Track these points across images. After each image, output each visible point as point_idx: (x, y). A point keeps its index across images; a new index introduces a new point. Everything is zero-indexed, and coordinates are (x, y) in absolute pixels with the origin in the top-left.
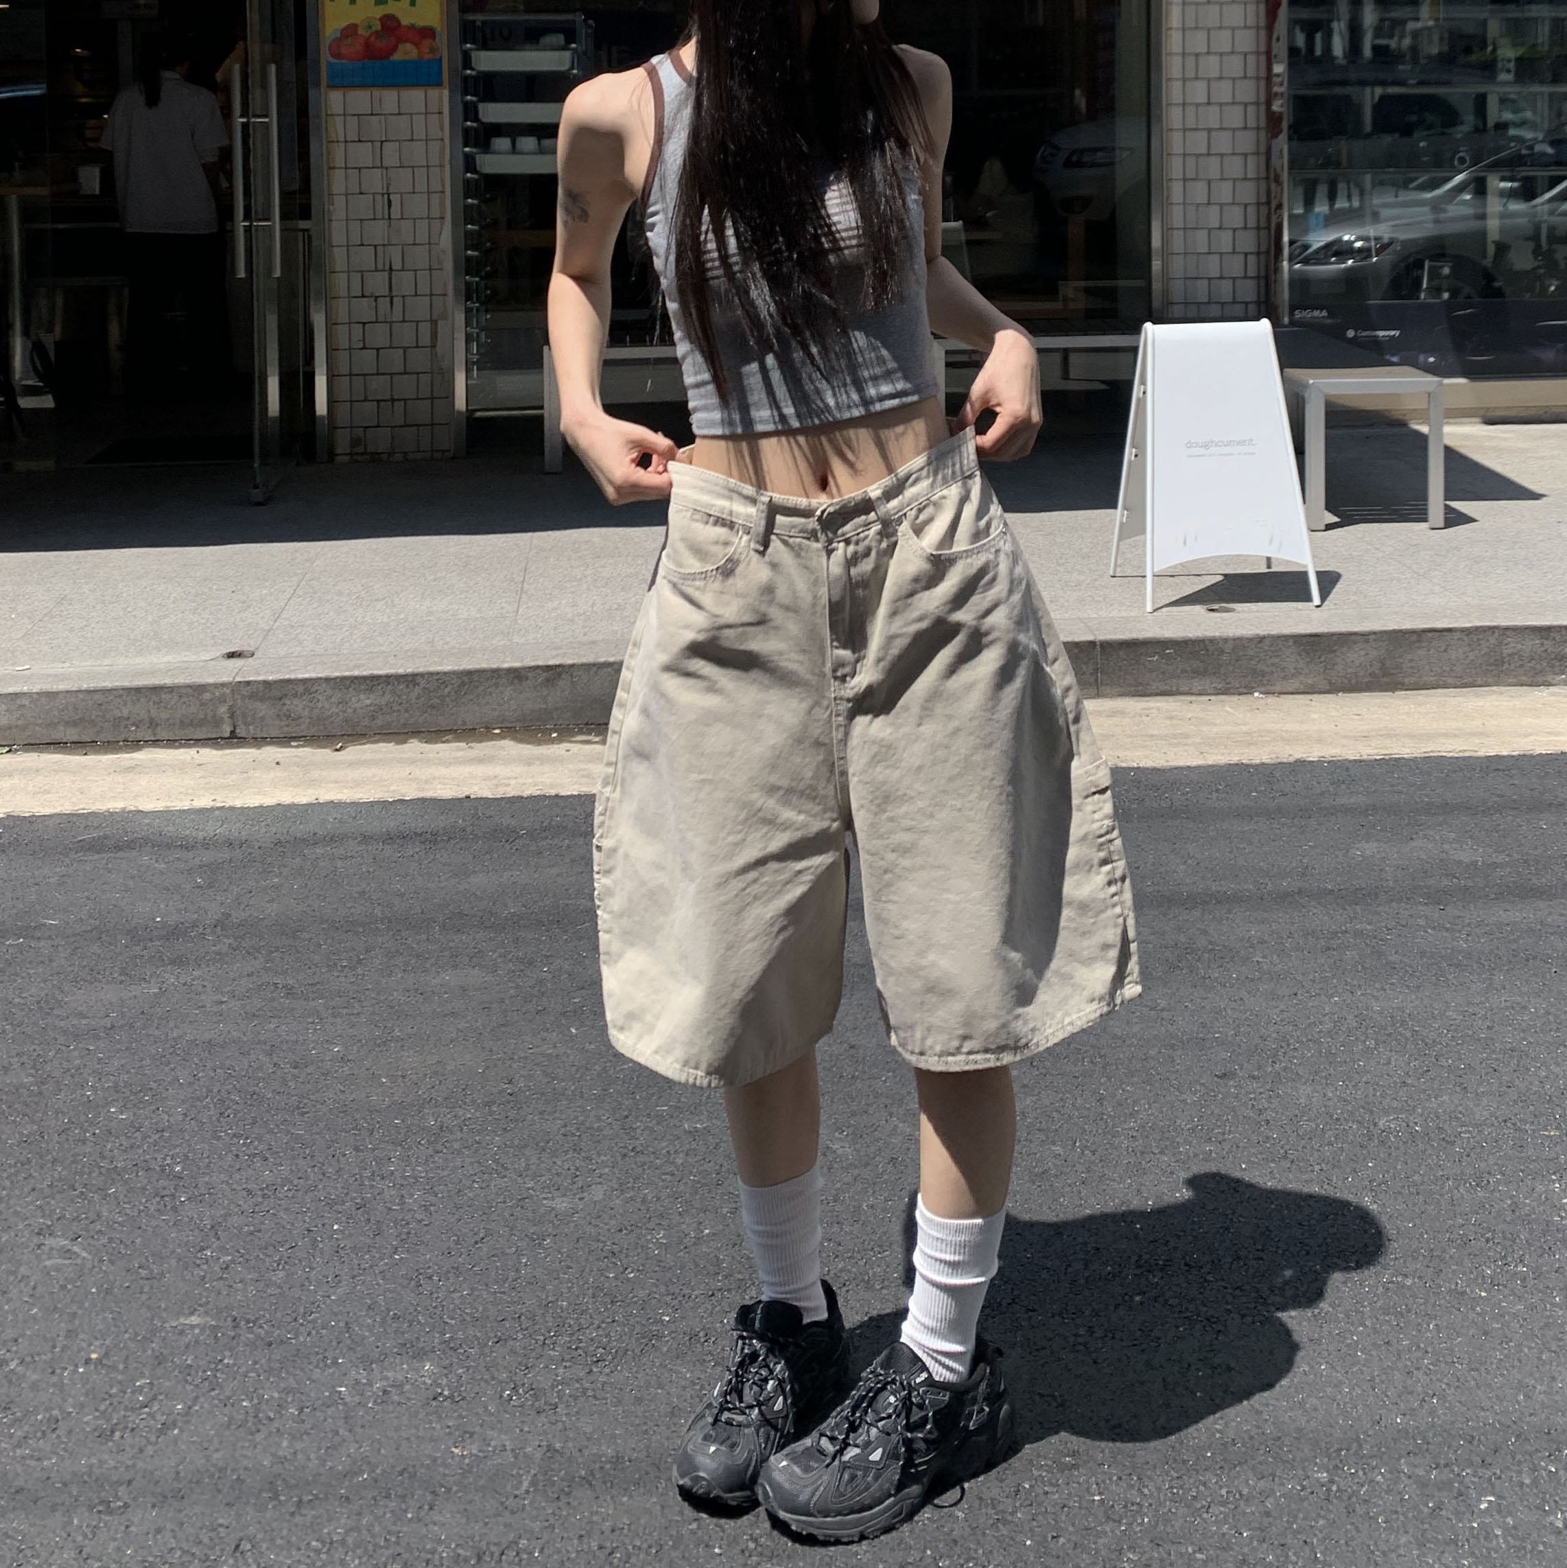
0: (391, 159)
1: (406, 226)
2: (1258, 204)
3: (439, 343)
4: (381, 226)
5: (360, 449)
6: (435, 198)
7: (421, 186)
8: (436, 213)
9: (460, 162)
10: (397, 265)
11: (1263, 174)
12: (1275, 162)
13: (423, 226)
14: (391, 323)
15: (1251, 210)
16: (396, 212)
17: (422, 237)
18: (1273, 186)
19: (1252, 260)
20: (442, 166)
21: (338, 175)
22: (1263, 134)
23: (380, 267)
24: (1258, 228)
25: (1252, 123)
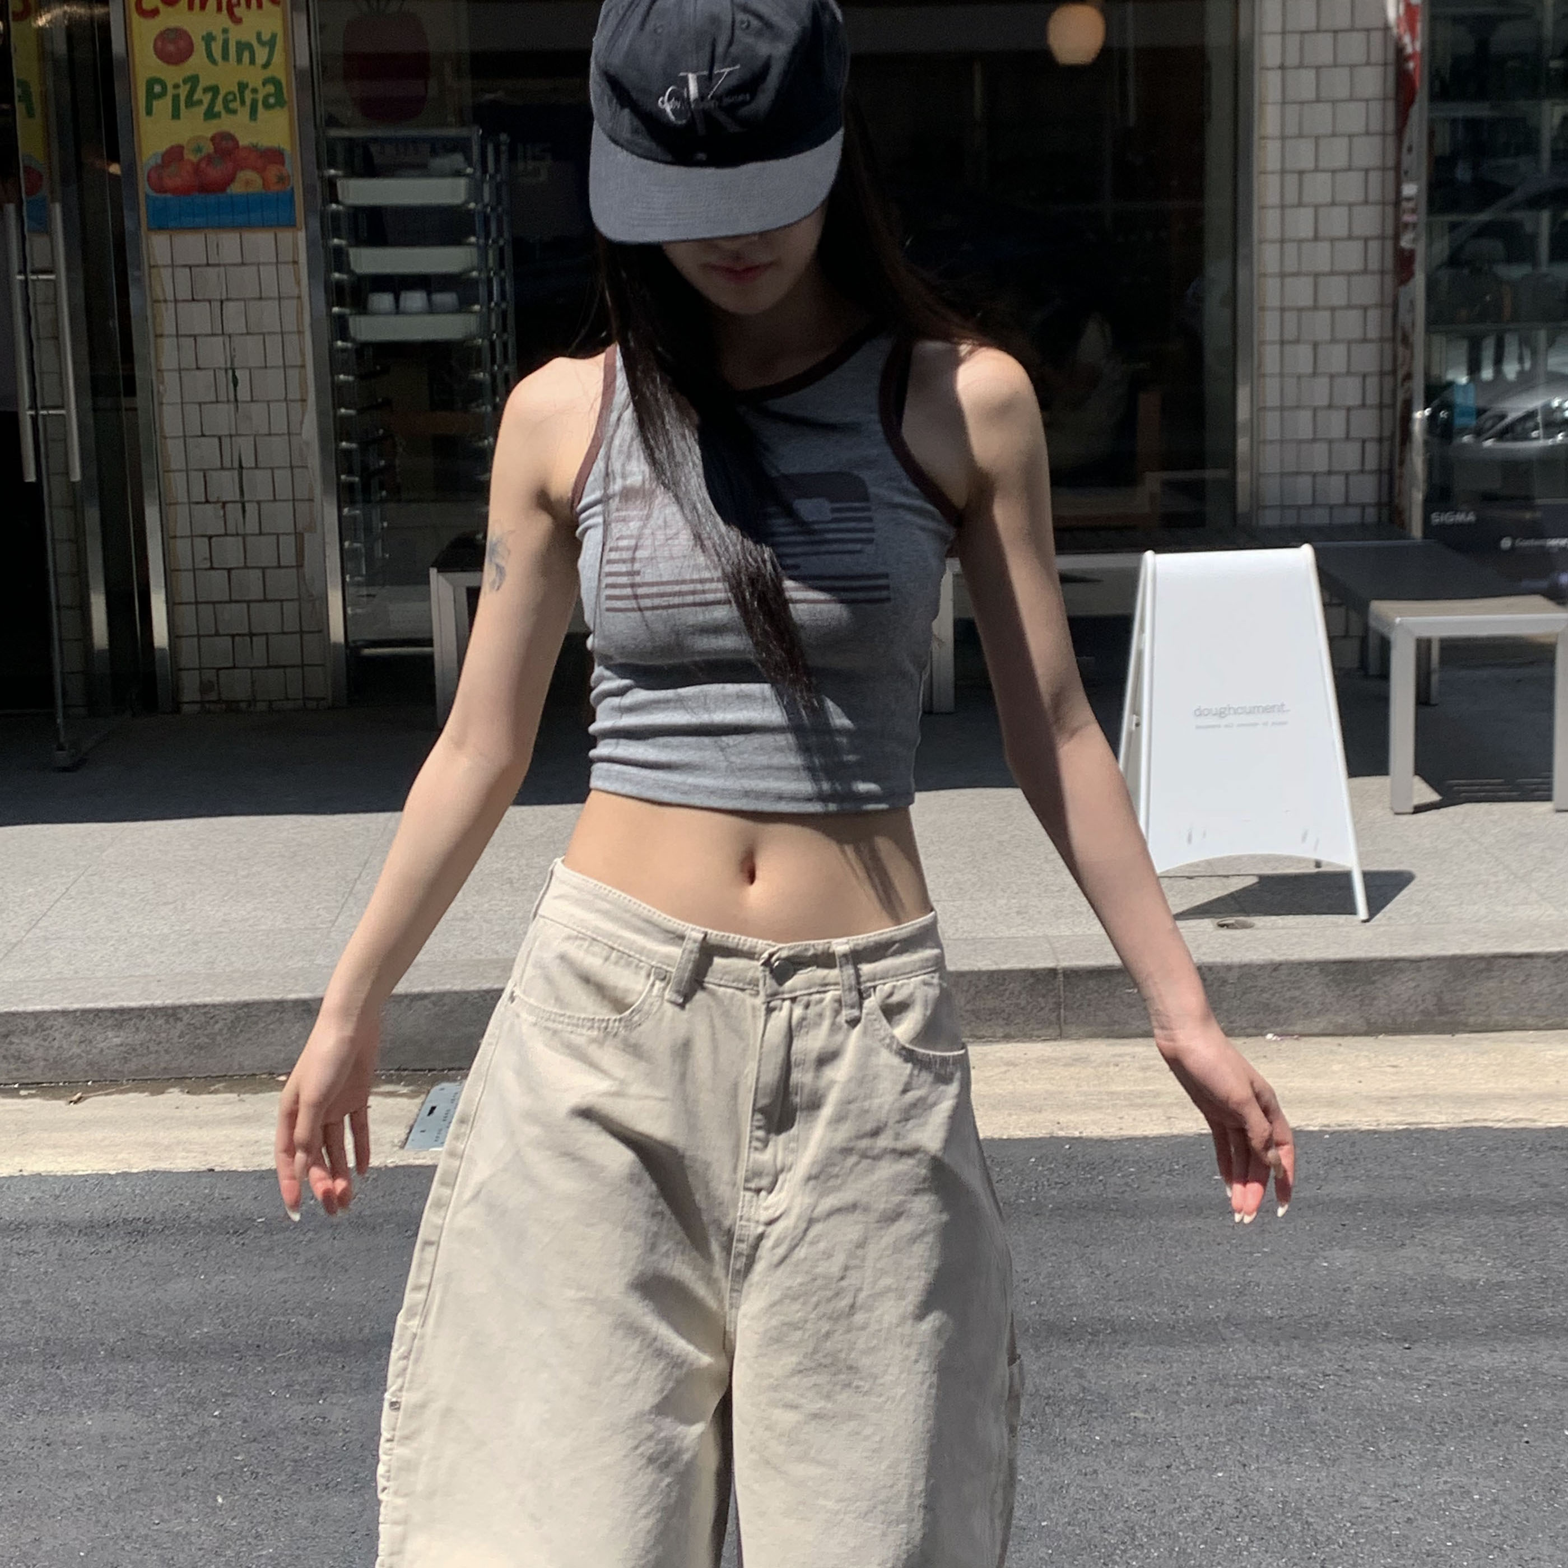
0: (235, 324)
1: (257, 410)
2: (1382, 374)
3: (306, 563)
4: (225, 410)
5: (213, 696)
6: (294, 374)
7: (275, 359)
8: (294, 394)
9: (325, 326)
10: (248, 462)
11: (1389, 334)
12: (1404, 317)
13: (279, 410)
14: (244, 536)
15: (1372, 382)
16: (243, 393)
17: (280, 425)
18: (1401, 349)
19: (1372, 448)
20: (300, 333)
21: (168, 345)
22: (1389, 279)
23: (227, 463)
24: (1381, 406)
25: (1374, 265)
